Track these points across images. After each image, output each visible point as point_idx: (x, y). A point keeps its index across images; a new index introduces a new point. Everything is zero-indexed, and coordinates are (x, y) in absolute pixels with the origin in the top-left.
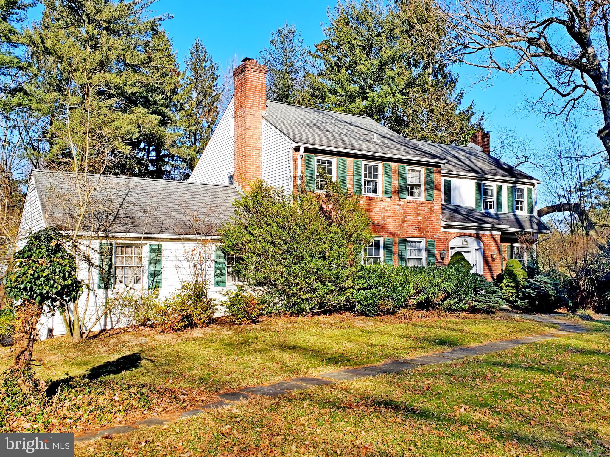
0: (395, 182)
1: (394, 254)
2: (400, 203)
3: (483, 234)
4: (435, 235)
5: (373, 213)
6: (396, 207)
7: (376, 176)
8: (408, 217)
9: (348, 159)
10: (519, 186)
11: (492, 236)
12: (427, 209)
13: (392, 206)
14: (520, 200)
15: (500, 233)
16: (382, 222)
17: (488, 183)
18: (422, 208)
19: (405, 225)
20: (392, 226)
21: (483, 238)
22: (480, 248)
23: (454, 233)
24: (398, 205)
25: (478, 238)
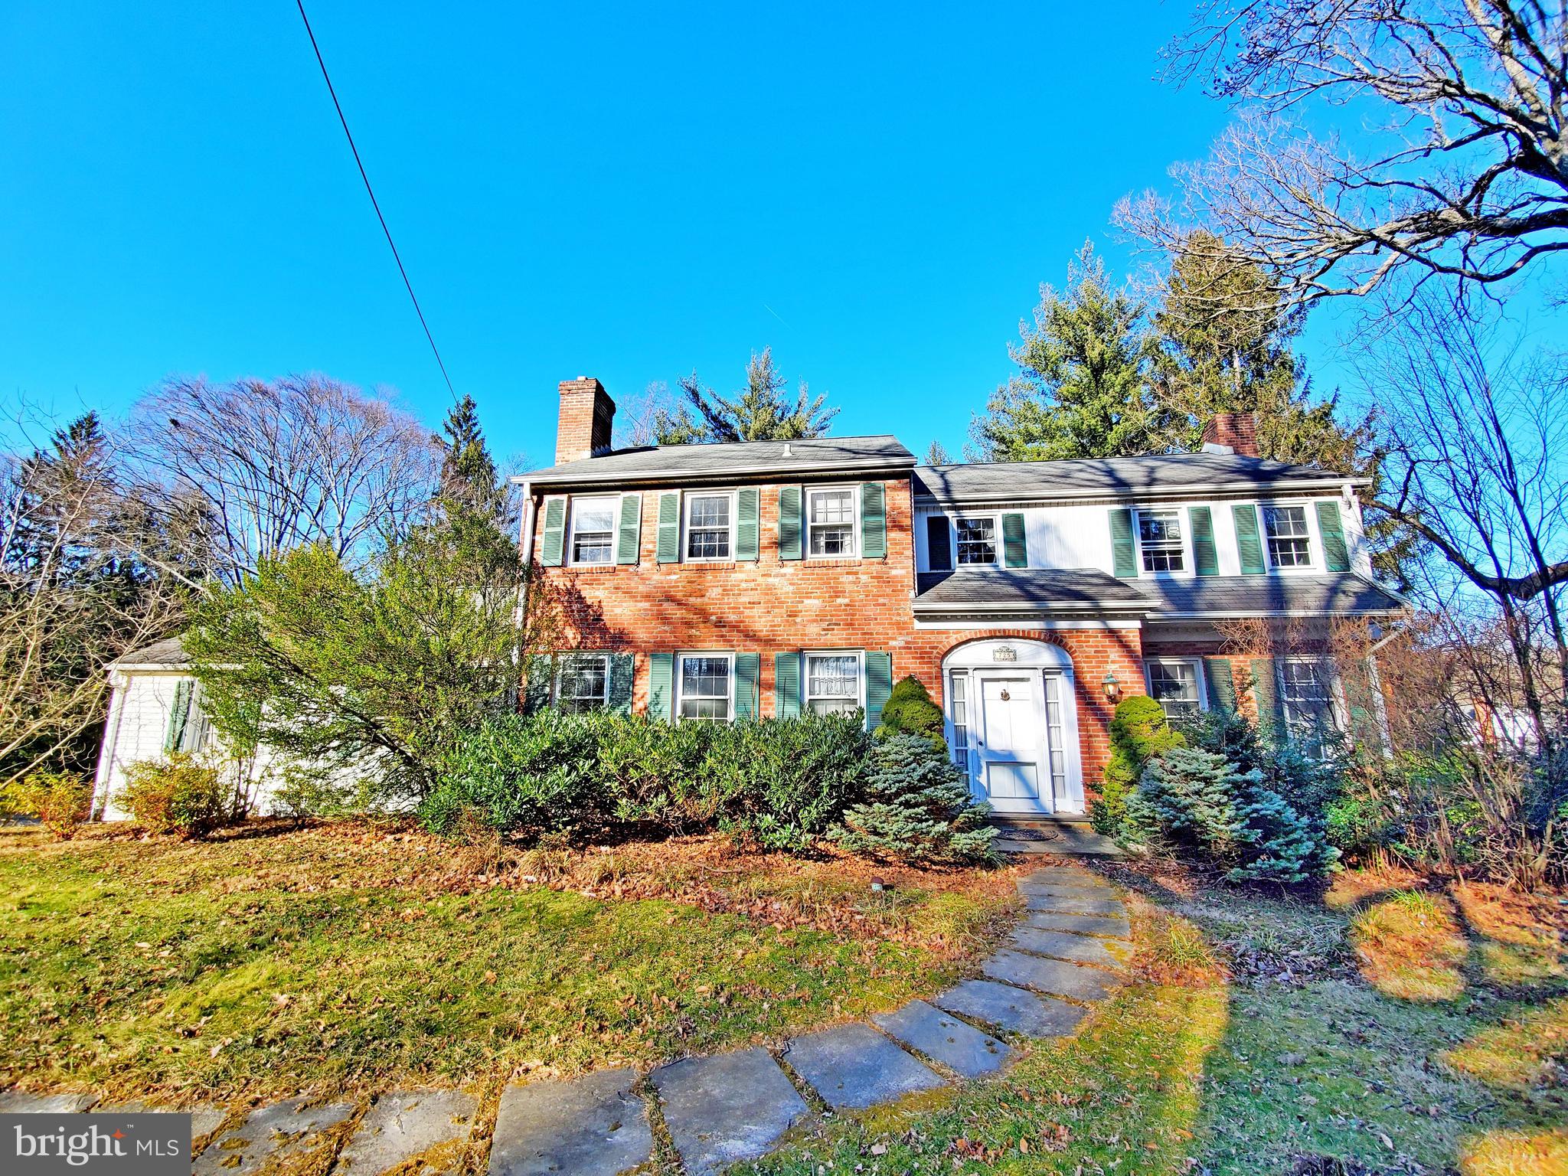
0: (770, 525)
1: (769, 687)
2: (783, 571)
3: (1070, 631)
4: (894, 639)
5: (706, 600)
6: (771, 580)
7: (724, 520)
8: (806, 601)
9: (647, 492)
10: (1282, 502)
11: (1112, 633)
12: (864, 578)
13: (760, 580)
14: (1293, 536)
15: (1137, 624)
16: (732, 617)
17: (1157, 507)
18: (851, 578)
19: (798, 620)
20: (761, 622)
21: (1072, 642)
22: (1063, 668)
23: (958, 631)
24: (776, 576)
25: (1054, 639)
